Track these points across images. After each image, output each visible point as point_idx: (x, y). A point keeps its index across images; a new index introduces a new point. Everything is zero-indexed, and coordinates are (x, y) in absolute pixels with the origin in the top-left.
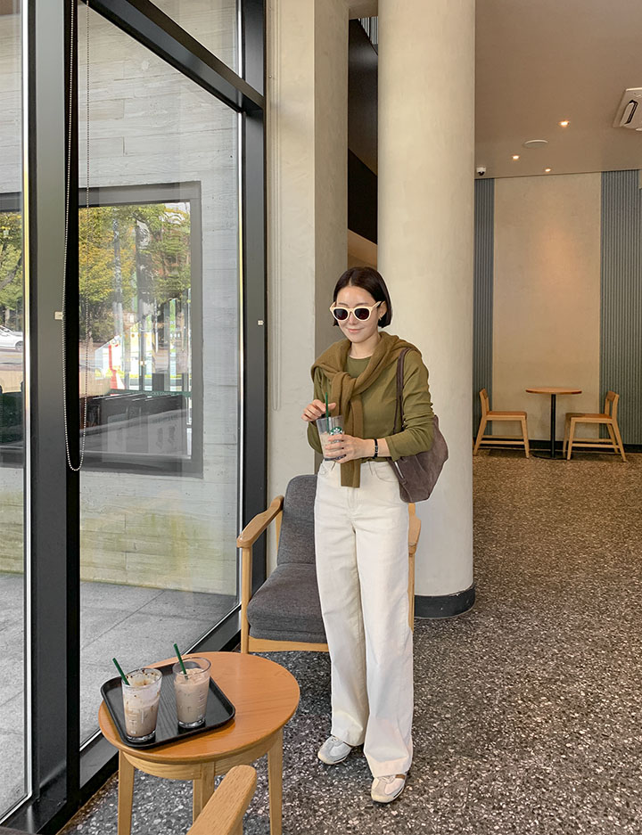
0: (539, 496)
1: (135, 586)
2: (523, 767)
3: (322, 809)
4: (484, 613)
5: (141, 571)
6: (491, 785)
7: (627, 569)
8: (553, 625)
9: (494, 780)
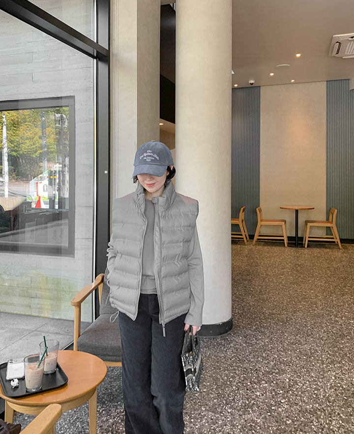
0: (283, 269)
1: (36, 317)
2: (244, 419)
4: (237, 334)
5: (39, 308)
6: (223, 428)
7: (329, 311)
8: (277, 342)
9: (225, 425)
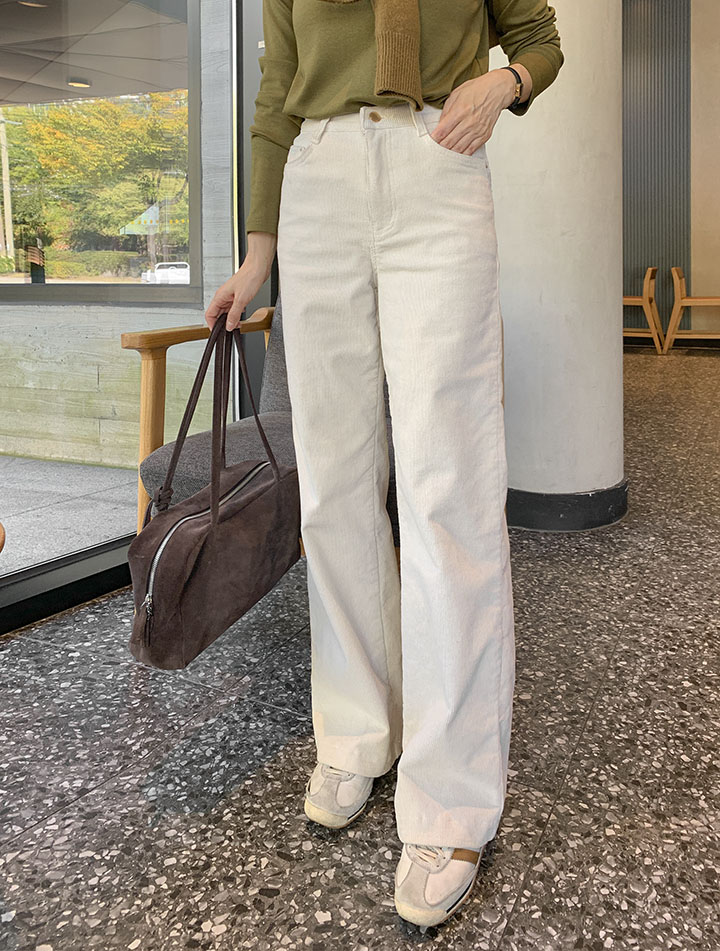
2: (676, 835)
3: (162, 881)
4: (640, 529)
6: (584, 875)
9: (597, 861)
